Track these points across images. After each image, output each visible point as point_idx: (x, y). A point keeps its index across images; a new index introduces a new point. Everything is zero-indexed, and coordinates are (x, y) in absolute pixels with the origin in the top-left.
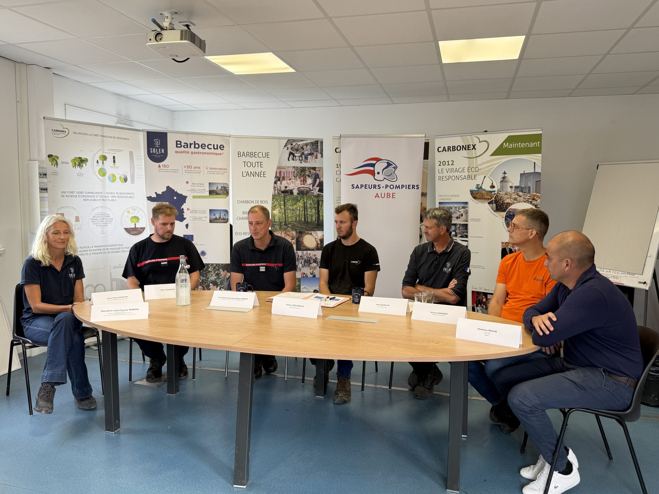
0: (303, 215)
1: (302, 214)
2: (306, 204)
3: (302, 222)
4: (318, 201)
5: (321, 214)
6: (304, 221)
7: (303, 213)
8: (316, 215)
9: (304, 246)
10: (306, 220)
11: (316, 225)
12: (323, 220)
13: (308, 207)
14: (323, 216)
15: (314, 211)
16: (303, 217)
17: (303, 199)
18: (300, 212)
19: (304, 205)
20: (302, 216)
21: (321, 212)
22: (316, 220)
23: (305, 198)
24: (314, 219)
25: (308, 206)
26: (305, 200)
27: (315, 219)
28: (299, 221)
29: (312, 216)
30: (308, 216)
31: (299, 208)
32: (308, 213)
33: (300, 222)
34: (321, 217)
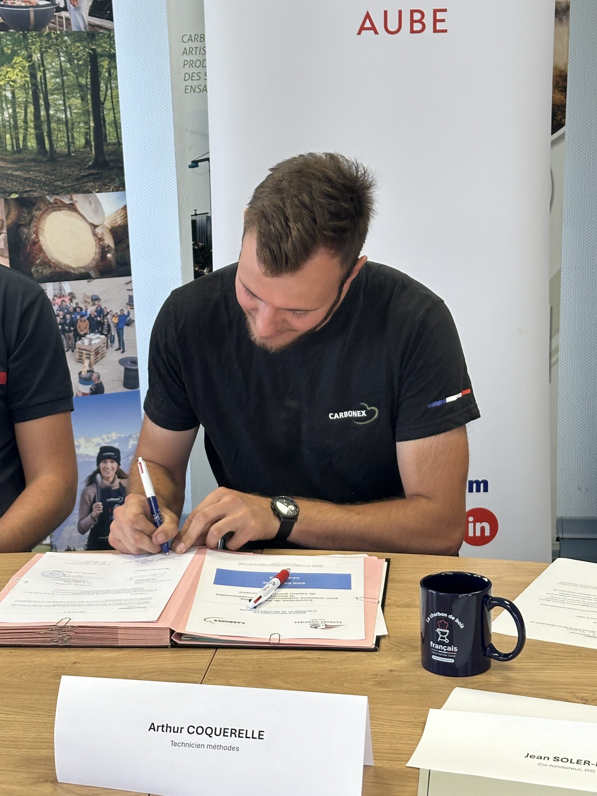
0: (32, 125)
1: (25, 121)
2: (39, 75)
3: (30, 157)
4: (94, 59)
5: (109, 118)
6: (39, 153)
7: (30, 117)
8: (87, 123)
9: (47, 263)
10: (47, 146)
11: (90, 168)
12: (119, 144)
13: (49, 87)
14: (117, 125)
15: (76, 101)
16: (32, 131)
17: (24, 52)
18: (14, 111)
19: (33, 76)
20: (26, 129)
21: (108, 105)
22: (88, 142)
23: (33, 43)
24: (81, 141)
25: (52, 82)
26: (36, 57)
27: (83, 141)
28: (14, 152)
29: (69, 125)
30: (53, 125)
31: (9, 94)
32: (51, 112)
33: (20, 156)
34: (109, 129)
